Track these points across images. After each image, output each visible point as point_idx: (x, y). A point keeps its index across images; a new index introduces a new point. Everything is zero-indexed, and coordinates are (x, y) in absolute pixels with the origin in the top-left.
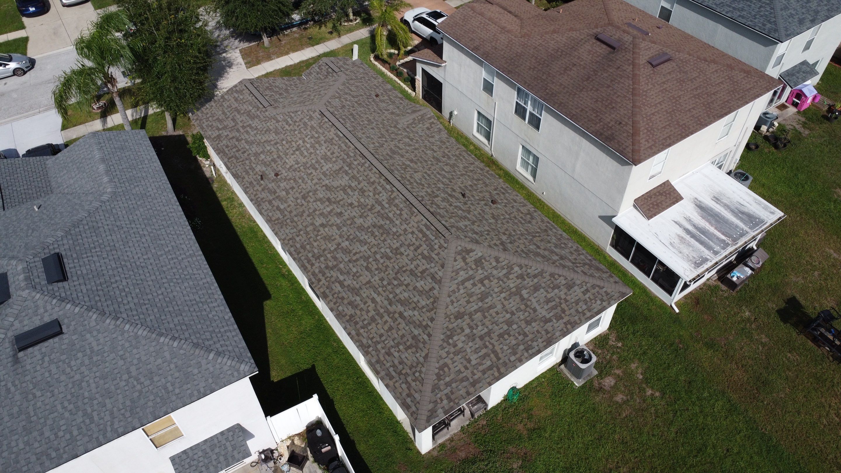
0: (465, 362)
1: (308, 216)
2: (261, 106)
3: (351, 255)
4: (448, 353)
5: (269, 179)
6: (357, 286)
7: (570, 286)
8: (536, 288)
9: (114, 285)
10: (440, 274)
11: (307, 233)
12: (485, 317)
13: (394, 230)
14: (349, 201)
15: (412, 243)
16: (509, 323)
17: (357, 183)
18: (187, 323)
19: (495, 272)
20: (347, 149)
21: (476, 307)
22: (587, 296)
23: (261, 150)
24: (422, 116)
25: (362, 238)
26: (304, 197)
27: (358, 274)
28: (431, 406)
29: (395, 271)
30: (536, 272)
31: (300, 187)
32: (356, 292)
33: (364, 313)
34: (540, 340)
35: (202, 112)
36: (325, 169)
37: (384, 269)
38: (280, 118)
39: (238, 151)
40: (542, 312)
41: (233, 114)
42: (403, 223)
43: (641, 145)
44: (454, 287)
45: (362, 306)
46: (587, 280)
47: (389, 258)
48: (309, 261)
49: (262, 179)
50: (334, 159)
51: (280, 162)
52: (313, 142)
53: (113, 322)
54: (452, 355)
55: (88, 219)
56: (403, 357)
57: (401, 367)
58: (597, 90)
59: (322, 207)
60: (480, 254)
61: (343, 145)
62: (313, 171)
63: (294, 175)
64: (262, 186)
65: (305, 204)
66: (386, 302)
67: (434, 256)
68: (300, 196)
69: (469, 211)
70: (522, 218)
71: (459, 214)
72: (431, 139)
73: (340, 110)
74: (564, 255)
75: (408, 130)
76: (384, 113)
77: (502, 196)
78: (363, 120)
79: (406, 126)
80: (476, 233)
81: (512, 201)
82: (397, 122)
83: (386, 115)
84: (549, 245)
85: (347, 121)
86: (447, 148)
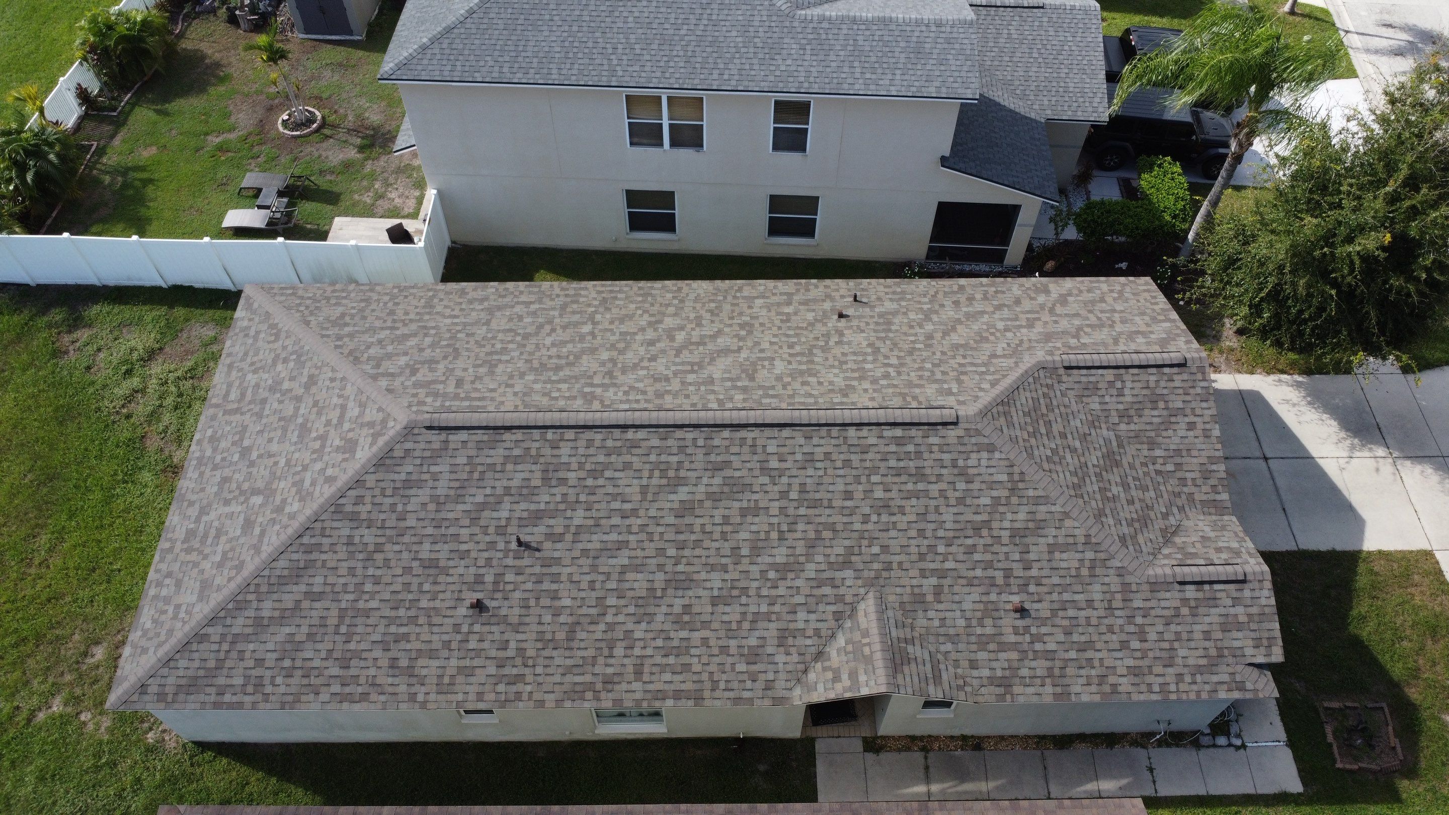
0: (258, 365)
1: (699, 317)
3: (558, 327)
4: (285, 348)
5: (846, 307)
6: (498, 314)
7: (205, 586)
8: (248, 524)
10: (384, 384)
11: (668, 305)
12: (281, 419)
13: (530, 378)
14: (662, 360)
15: (478, 382)
16: (246, 451)
17: (690, 381)
18: (490, 31)
21: (302, 412)
22: (171, 611)
23: (936, 319)
25: (570, 345)
26: (745, 325)
27: (516, 320)
29: (462, 350)
30: (266, 540)
31: (775, 328)
32: (492, 310)
33: (451, 304)
34: (192, 486)
36: (778, 363)
37: (484, 343)
38: (1007, 362)
39: (971, 299)
40: (215, 514)
41: (1094, 319)
42: (525, 390)
44: (348, 391)
45: (463, 306)
46: (188, 629)
47: (490, 354)
48: (612, 292)
49: (858, 301)
50: (787, 379)
51: (871, 327)
52: (870, 374)
54: (279, 352)
56: (341, 308)
59: (693, 333)
60: (359, 454)
62: (793, 351)
63: (815, 332)
64: (838, 297)
65: (729, 322)
66: (431, 324)
67: (420, 391)
68: (756, 322)
69: (474, 520)
70: (406, 637)
71: (473, 491)
72: (771, 630)
73: (946, 456)
74: (263, 637)
75: (827, 590)
76: (923, 573)
77: (493, 653)
78: (894, 494)
79: (849, 599)
80: (408, 484)
81: (467, 662)
82: (870, 584)
83: (912, 573)
84: (305, 629)
85: (893, 448)
86: (724, 650)
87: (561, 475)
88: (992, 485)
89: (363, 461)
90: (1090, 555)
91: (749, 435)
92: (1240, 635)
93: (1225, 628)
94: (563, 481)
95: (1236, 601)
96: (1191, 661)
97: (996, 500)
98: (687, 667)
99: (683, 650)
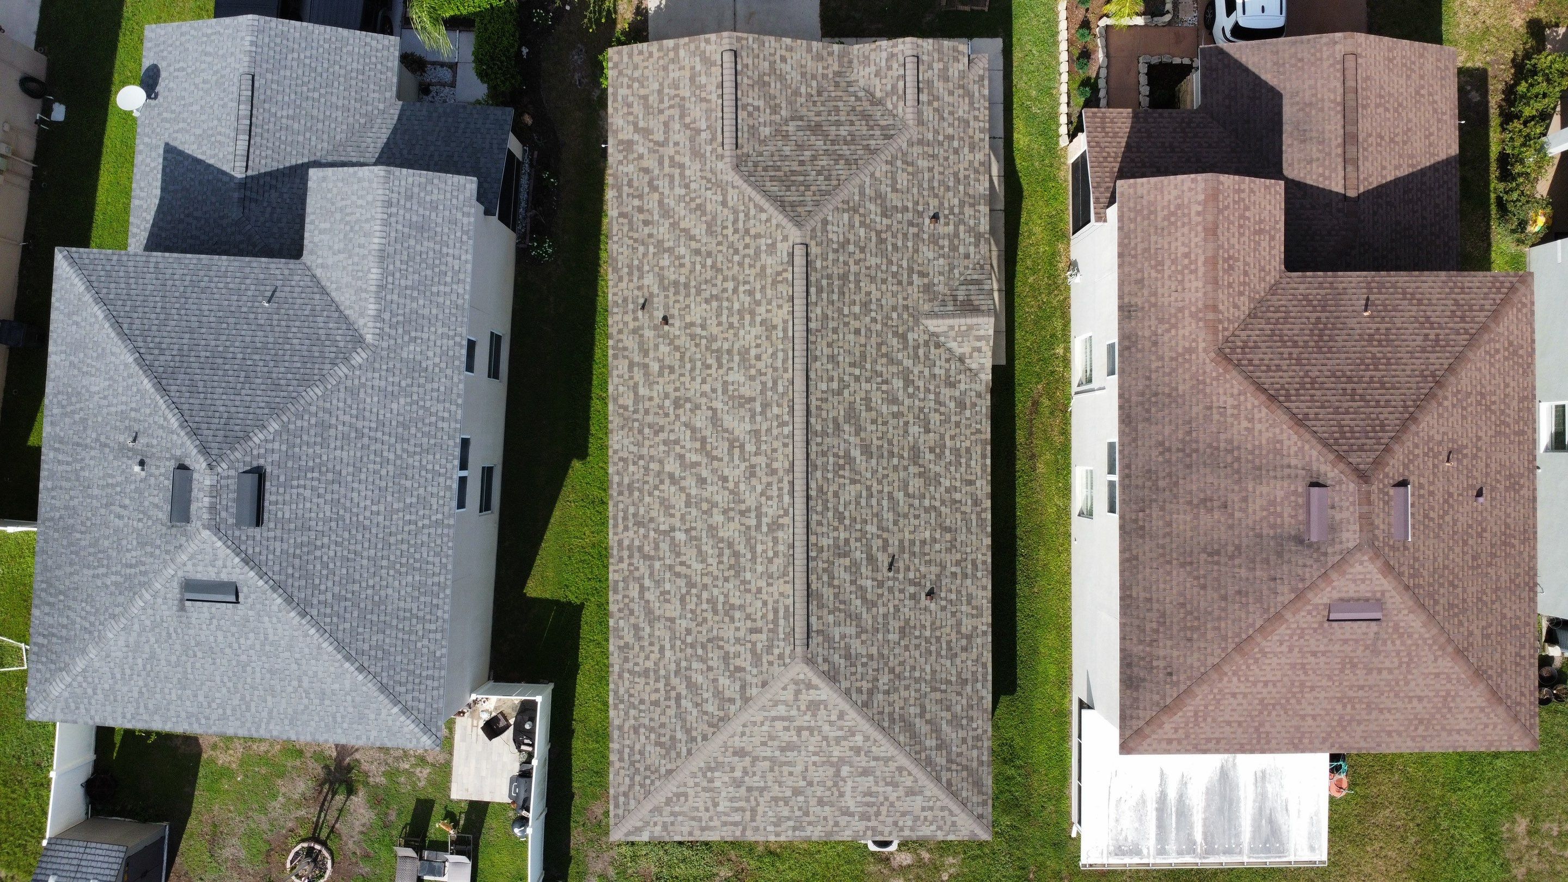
0: (710, 804)
1: (665, 443)
2: (720, 139)
3: (678, 560)
4: (696, 785)
5: (651, 317)
6: (657, 613)
7: (911, 792)
8: (865, 772)
9: (318, 553)
10: (755, 691)
11: (647, 469)
12: (772, 770)
13: (748, 576)
14: (726, 472)
15: (753, 617)
16: (797, 792)
17: (754, 449)
18: (386, 647)
19: (826, 728)
20: (781, 371)
21: (769, 754)
22: (925, 814)
23: (671, 244)
24: (970, 328)
25: (704, 548)
26: (677, 404)
27: (667, 597)
28: (640, 824)
29: (710, 636)
30: (883, 755)
31: (682, 379)
32: (652, 618)
33: (642, 655)
34: (819, 828)
35: (630, 56)
36: (730, 378)
37: (700, 619)
38: (732, 194)
39: (640, 210)
40: (849, 802)
41: (672, 111)
42: (765, 578)
43: (1160, 731)
44: (759, 719)
45: (646, 644)
46: (942, 796)
47: (715, 612)
48: (625, 518)
49: (643, 307)
50: (753, 372)
51: (681, 299)
52: (746, 305)
53: (298, 618)
54: (699, 789)
55: (321, 403)
56: (648, 748)
57: (637, 757)
58: (1204, 587)
59: (688, 446)
60: (824, 697)
61: (780, 355)
62: (715, 366)
63: (687, 346)
64: (637, 324)
65: (672, 417)
66: (673, 667)
67: (764, 660)
68: (673, 395)
69: (874, 604)
70: (949, 643)
71: (853, 608)
72: (946, 392)
73: (831, 256)
74: (948, 741)
75: (921, 352)
76: (911, 283)
77: (959, 582)
78: (857, 298)
79: (926, 337)
80: (848, 657)
81: (964, 599)
82: (917, 322)
83: (910, 292)
84: (944, 714)
85: (824, 295)
86: (958, 424)
87: (842, 543)
88: (852, 226)
89: (831, 693)
90: (899, 163)
91: (814, 403)
92: (951, 70)
93: (947, 79)
94: (847, 541)
95: (930, 67)
96: (967, 108)
97: (862, 224)
98: (968, 450)
99: (956, 452)
